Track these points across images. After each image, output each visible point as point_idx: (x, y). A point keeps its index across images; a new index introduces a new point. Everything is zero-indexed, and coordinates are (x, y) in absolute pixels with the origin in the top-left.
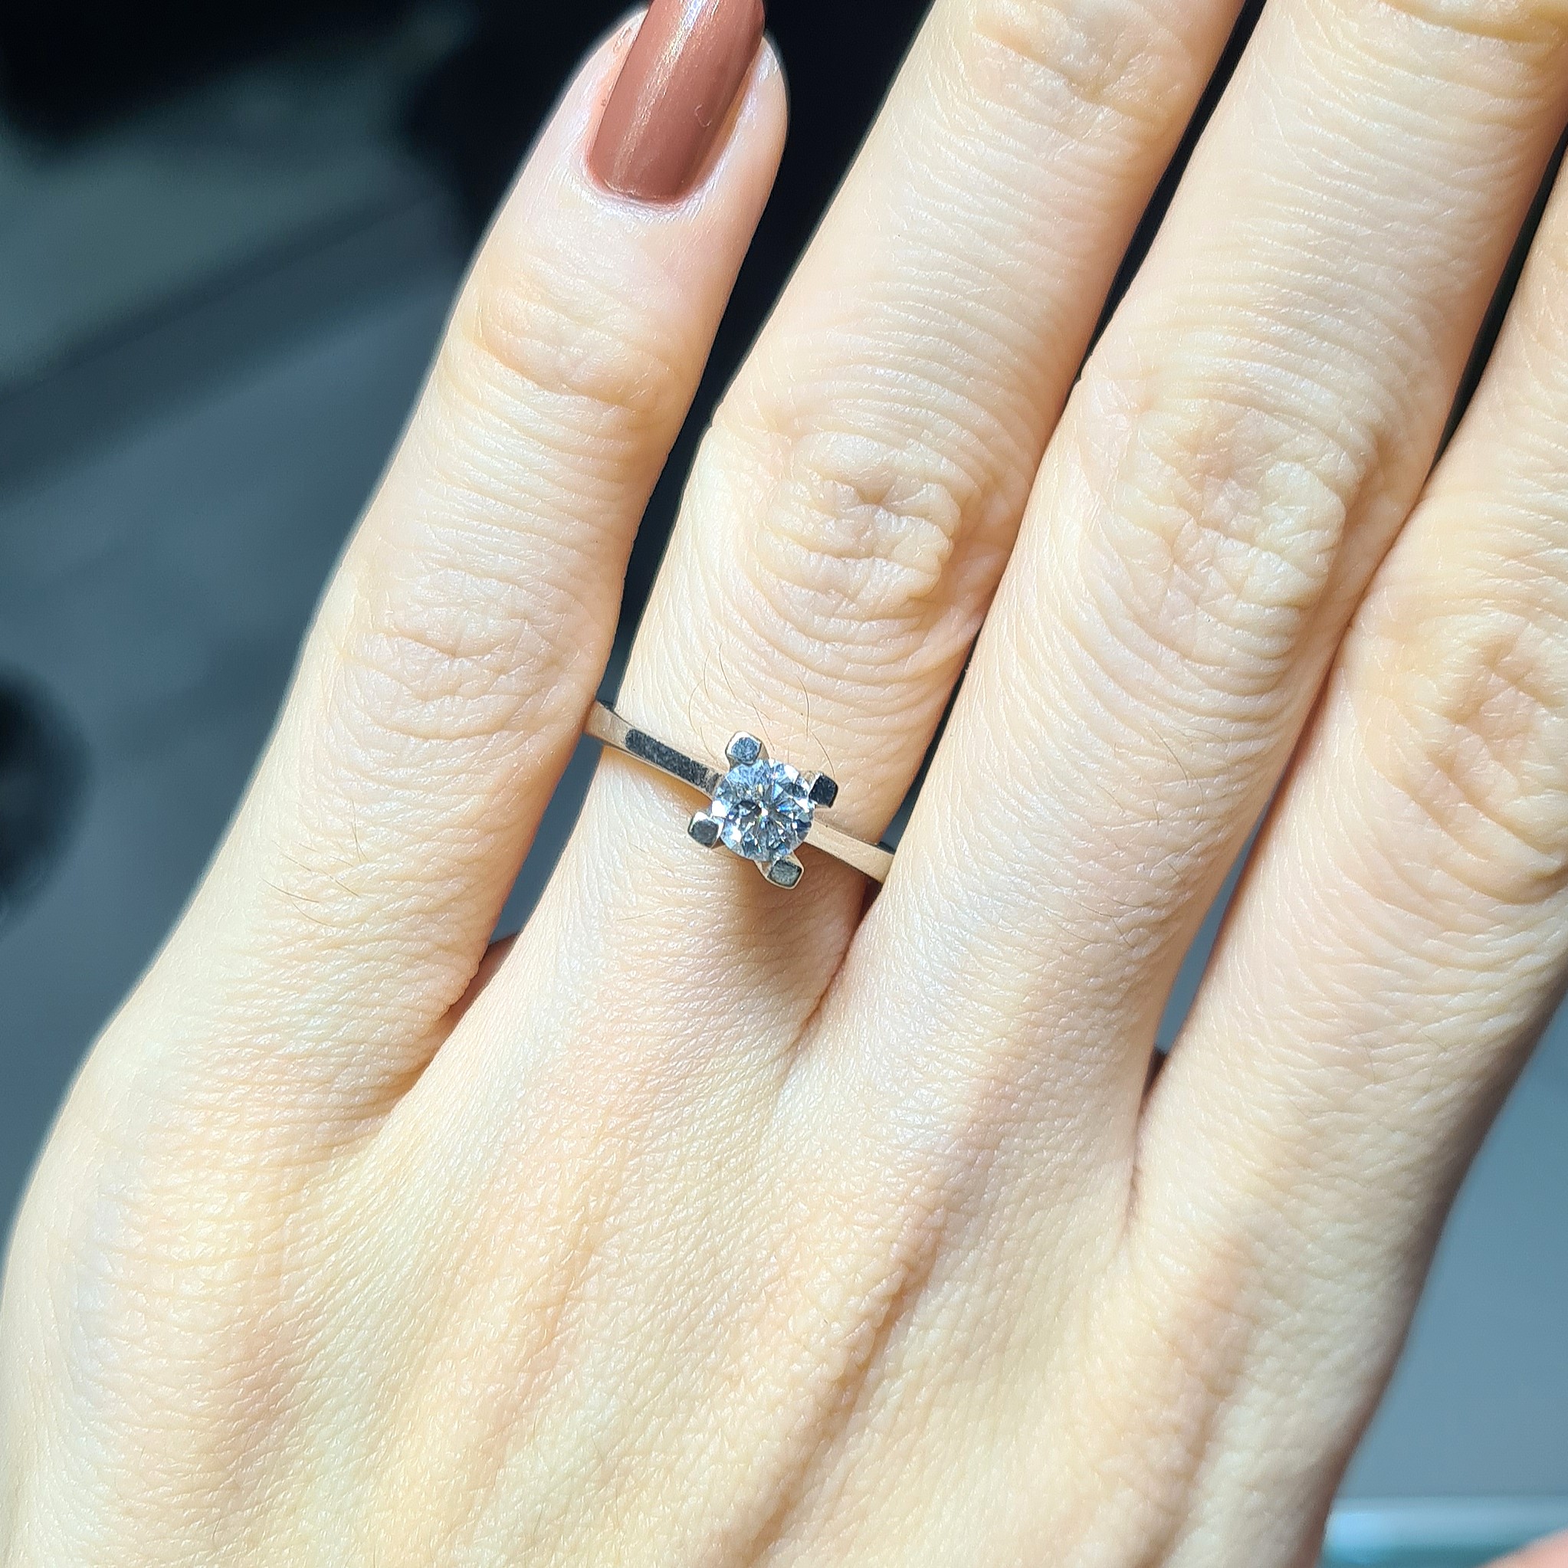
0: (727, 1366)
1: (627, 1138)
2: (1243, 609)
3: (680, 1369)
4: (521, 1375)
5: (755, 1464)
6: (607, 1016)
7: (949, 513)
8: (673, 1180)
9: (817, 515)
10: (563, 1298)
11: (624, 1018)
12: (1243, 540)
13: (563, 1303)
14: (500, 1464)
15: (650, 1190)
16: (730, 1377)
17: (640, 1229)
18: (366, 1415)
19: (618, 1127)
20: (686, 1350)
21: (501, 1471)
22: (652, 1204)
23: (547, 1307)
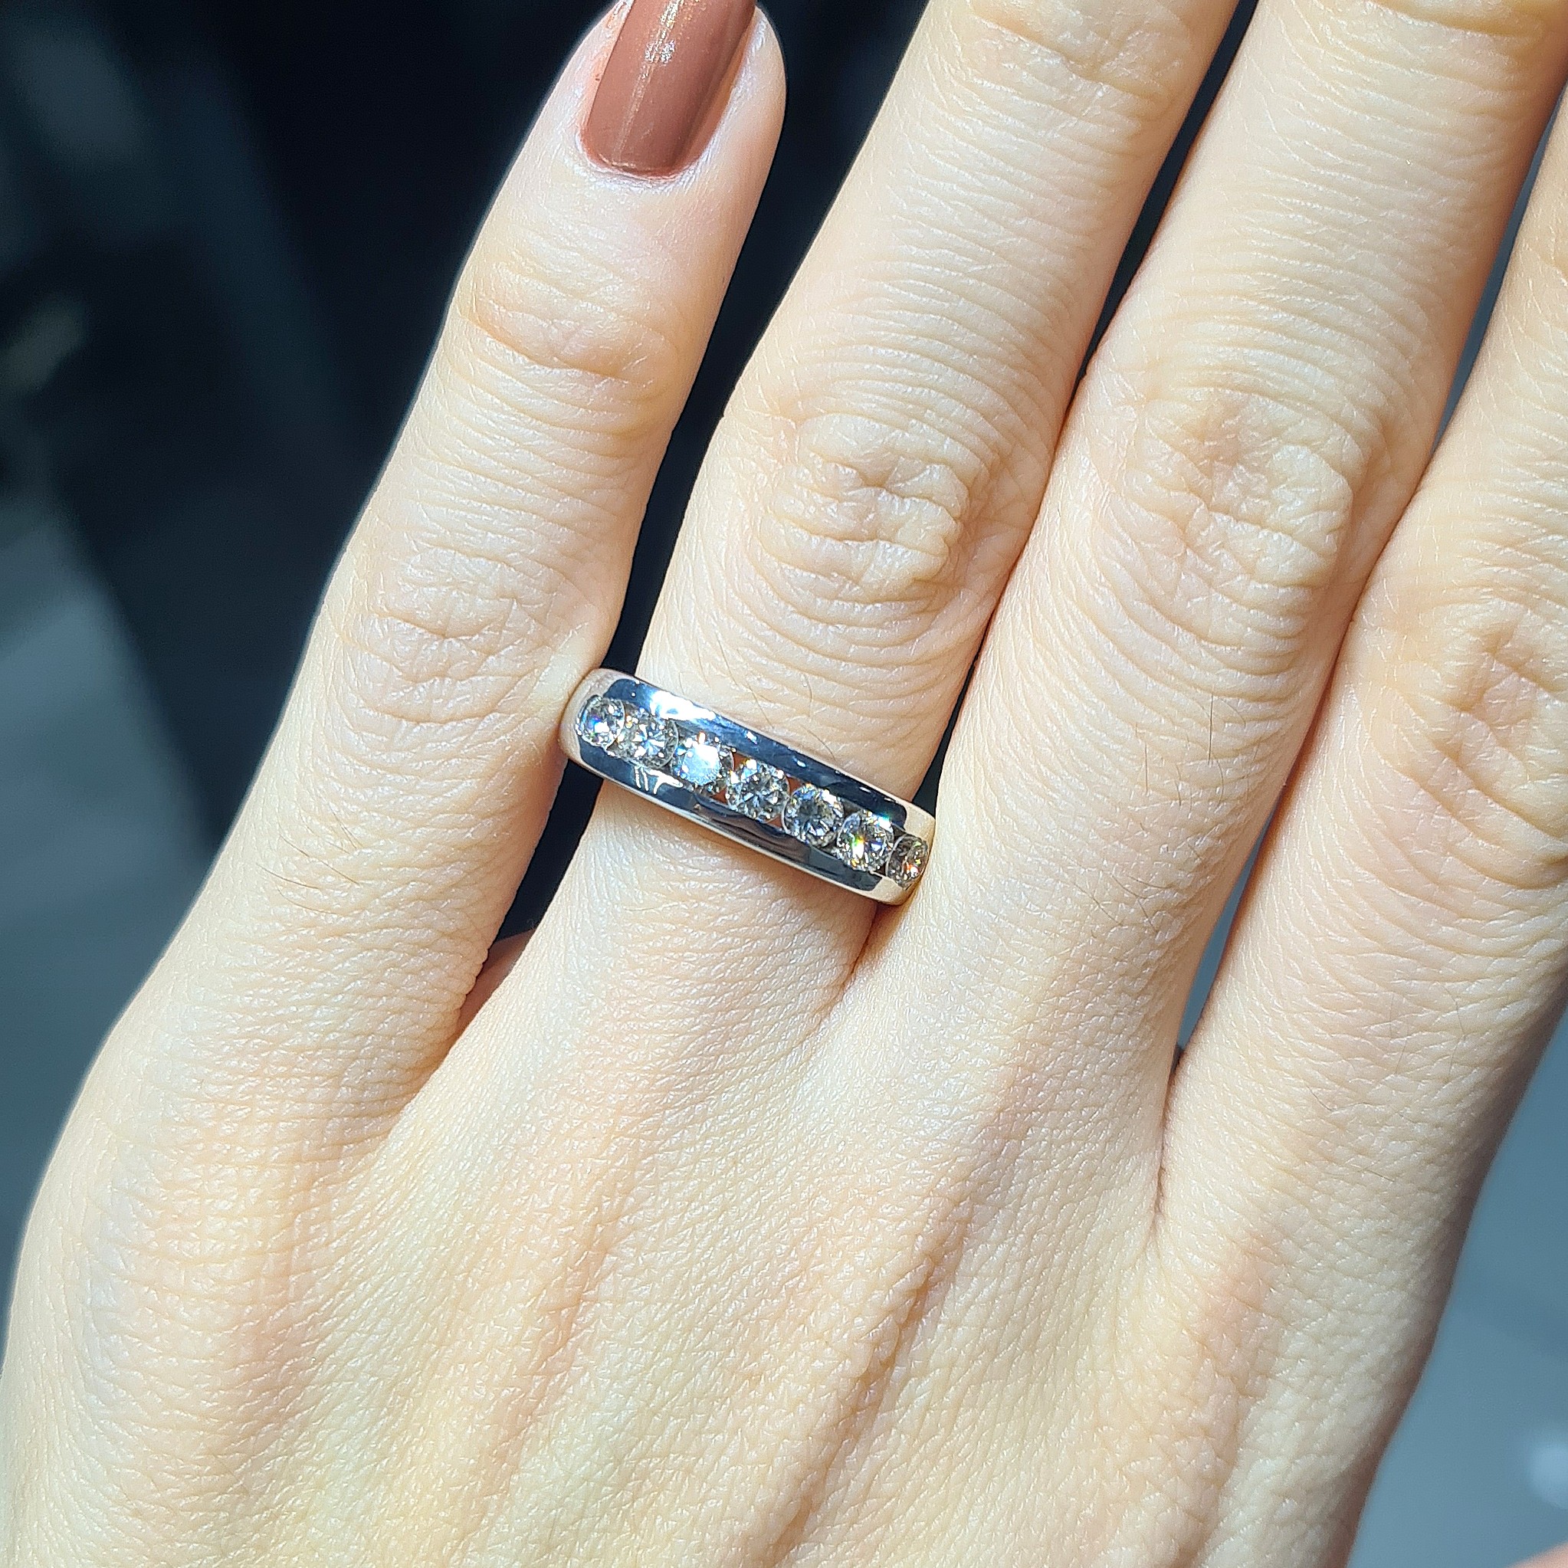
0: (745, 1366)
1: (638, 1136)
2: (1255, 589)
3: (699, 1369)
4: (536, 1377)
5: (776, 1465)
6: (615, 1015)
7: (955, 495)
8: (688, 1178)
9: (819, 499)
10: (579, 1299)
11: (632, 1016)
12: (1253, 523)
13: (578, 1304)
14: (515, 1469)
15: (664, 1187)
16: (749, 1376)
17: (655, 1228)
18: (378, 1419)
19: (630, 1126)
20: (705, 1349)
21: (515, 1477)
22: (667, 1202)
23: (561, 1309)
